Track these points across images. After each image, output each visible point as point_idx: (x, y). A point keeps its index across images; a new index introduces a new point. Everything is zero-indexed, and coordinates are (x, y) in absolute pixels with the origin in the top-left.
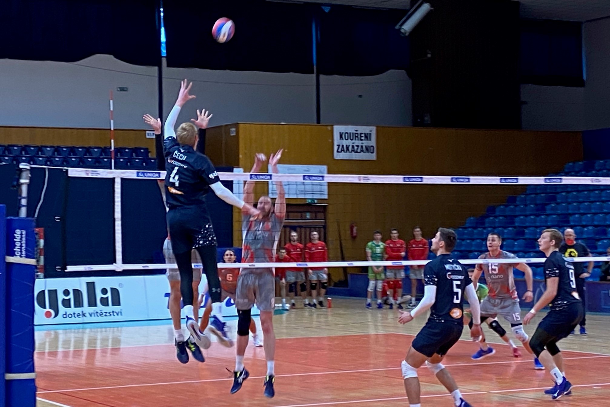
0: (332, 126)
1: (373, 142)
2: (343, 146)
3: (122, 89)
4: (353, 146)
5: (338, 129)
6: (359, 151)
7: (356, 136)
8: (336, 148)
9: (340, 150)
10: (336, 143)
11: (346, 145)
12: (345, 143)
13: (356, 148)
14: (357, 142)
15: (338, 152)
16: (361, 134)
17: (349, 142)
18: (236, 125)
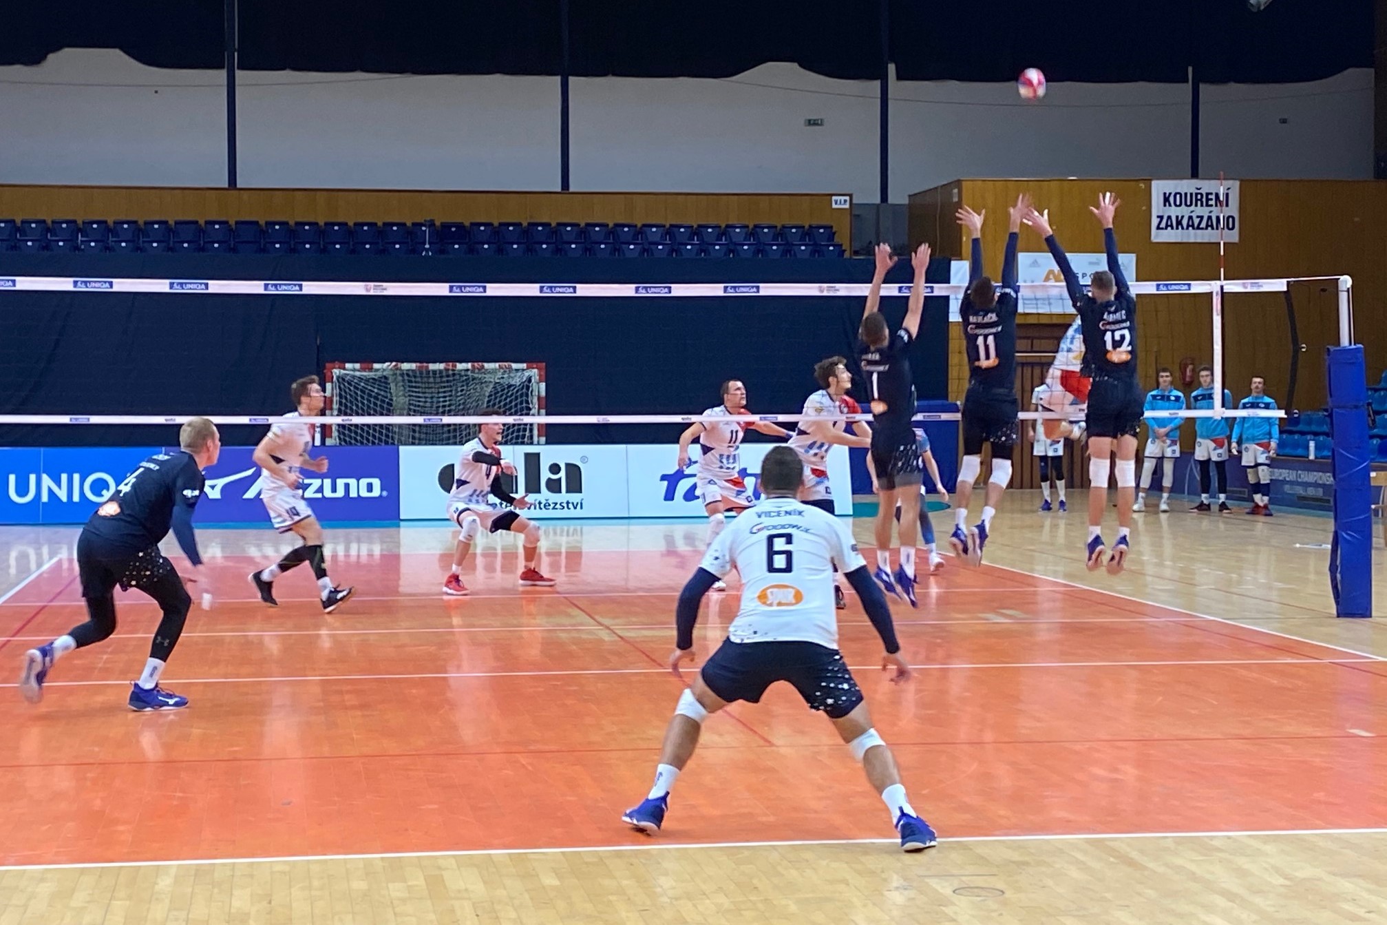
0: (1151, 180)
1: (1233, 209)
2: (1169, 217)
3: (811, 123)
4: (1190, 218)
5: (1159, 188)
6: (1203, 225)
7: (1199, 199)
8: (1155, 221)
9: (1163, 225)
10: (1155, 213)
11: (1177, 217)
12: (1174, 212)
13: (1196, 221)
14: (1203, 211)
15: (1158, 228)
16: (1208, 194)
17: (1184, 211)
18: (958, 183)
